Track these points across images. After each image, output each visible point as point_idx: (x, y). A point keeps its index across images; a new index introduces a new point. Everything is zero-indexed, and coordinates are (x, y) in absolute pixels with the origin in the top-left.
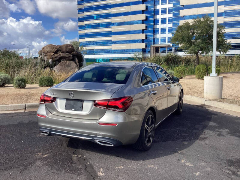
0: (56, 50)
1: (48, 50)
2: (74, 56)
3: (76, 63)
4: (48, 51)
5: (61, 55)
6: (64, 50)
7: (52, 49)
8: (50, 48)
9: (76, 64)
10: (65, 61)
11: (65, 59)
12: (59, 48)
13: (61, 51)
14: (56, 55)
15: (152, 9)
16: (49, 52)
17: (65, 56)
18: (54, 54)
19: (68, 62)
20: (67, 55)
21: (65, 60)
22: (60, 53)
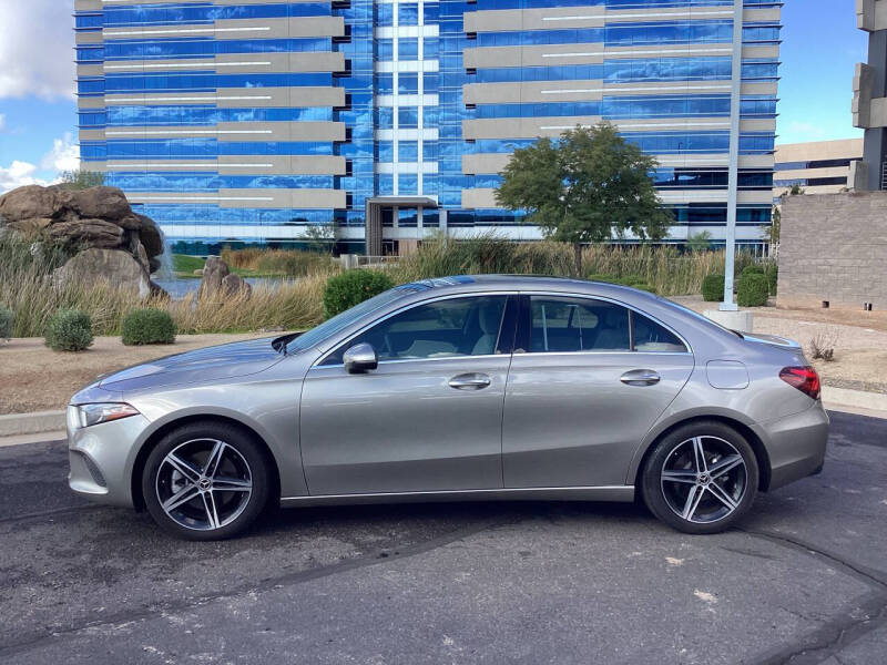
0: (57, 208)
1: (24, 206)
2: (128, 231)
3: (136, 258)
4: (24, 212)
5: (82, 229)
6: (92, 209)
7: (43, 204)
8: (32, 199)
9: (140, 262)
10: (96, 252)
11: (92, 244)
12: (73, 199)
13: (77, 212)
14: (59, 227)
15: (368, 73)
16: (26, 215)
17: (98, 230)
18: (52, 223)
19: (105, 252)
20: (101, 228)
21: (95, 247)
22: (76, 220)
